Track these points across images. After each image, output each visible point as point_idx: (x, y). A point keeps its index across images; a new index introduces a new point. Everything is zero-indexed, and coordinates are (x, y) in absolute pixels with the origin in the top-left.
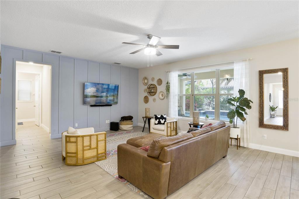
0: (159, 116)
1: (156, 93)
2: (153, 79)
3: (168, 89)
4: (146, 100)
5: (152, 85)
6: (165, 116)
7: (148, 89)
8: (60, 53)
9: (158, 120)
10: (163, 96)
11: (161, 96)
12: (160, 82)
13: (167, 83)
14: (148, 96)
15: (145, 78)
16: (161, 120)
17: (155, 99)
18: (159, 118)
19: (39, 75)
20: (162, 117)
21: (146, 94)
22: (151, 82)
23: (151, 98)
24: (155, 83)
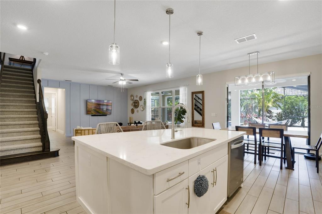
0: (137, 122)
1: (138, 106)
2: (137, 96)
3: (145, 103)
4: (133, 111)
5: (136, 100)
6: (141, 122)
7: (133, 103)
8: (71, 81)
9: (136, 124)
10: (142, 108)
11: (141, 108)
12: (141, 98)
13: (145, 99)
14: (134, 108)
15: (132, 96)
16: (138, 124)
17: (138, 111)
18: (137, 123)
19: (55, 94)
20: (139, 123)
21: (132, 107)
22: (135, 99)
23: (135, 110)
24: (138, 99)
